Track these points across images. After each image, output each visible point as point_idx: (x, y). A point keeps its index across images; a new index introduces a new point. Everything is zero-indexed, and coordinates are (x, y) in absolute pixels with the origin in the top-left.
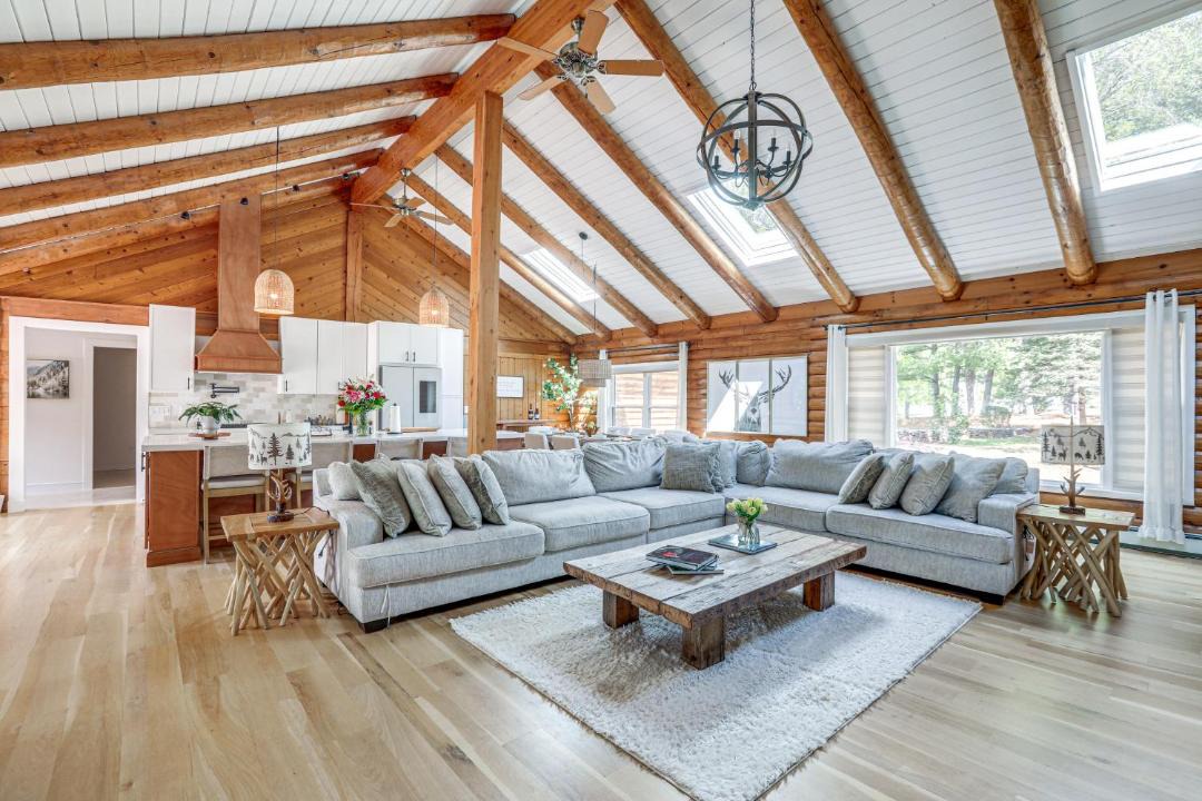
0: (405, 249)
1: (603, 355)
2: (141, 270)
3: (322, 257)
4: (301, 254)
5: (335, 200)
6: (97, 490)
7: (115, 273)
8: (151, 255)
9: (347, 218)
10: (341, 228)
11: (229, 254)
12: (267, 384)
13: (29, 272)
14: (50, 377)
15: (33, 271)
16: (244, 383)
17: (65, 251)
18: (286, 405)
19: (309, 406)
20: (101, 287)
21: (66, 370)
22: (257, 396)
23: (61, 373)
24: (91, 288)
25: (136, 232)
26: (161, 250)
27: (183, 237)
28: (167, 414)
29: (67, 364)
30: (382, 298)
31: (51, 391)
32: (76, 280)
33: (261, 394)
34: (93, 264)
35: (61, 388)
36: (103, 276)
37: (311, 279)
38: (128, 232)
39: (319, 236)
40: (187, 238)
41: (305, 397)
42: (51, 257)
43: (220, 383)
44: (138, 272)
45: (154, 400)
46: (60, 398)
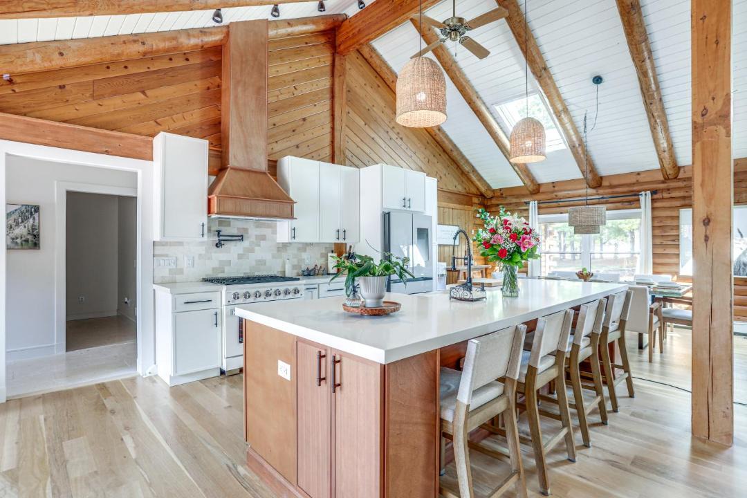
0: (376, 97)
1: (533, 205)
2: (143, 92)
3: (313, 98)
4: (297, 93)
5: (323, 40)
6: (71, 353)
7: (115, 93)
8: (155, 76)
9: (334, 61)
10: (328, 69)
11: (238, 83)
12: (266, 232)
13: (10, 81)
14: (17, 225)
15: (17, 80)
16: (246, 230)
17: (61, 54)
18: (285, 255)
19: (305, 256)
20: (101, 110)
21: (36, 216)
22: (259, 246)
23: (31, 221)
24: (89, 108)
25: (143, 43)
26: (165, 71)
27: (187, 60)
28: (173, 266)
29: (37, 209)
30: (361, 144)
31: (19, 241)
32: (70, 98)
33: (262, 243)
34: (90, 79)
35: (30, 237)
36: (102, 96)
37: (304, 119)
38: (135, 41)
39: (310, 76)
40: (192, 61)
41: (301, 246)
42: (43, 59)
43: (226, 231)
44: (140, 96)
45: (159, 250)
46: (30, 248)
